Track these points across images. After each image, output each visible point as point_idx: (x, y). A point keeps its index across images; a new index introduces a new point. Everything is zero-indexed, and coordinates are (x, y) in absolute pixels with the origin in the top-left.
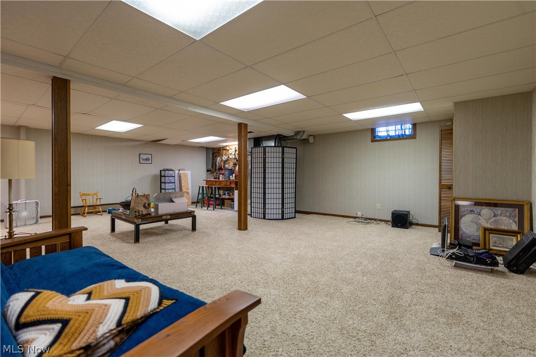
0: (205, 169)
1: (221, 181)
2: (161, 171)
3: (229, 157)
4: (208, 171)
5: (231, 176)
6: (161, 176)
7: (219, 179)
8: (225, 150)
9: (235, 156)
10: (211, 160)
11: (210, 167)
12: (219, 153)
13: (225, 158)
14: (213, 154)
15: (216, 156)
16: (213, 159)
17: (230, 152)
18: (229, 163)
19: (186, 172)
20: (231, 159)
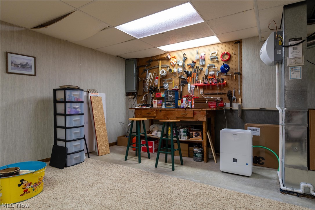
0: (123, 92)
1: (156, 110)
2: (55, 91)
3: (171, 70)
4: (128, 94)
5: (179, 102)
6: (56, 101)
7: (152, 106)
8: (163, 59)
9: (184, 68)
10: (135, 78)
11: (133, 89)
12: (149, 65)
13: (162, 72)
14: (138, 68)
15: (145, 71)
16: (138, 76)
17: (173, 61)
18: (171, 80)
19: (99, 94)
20: (175, 73)
